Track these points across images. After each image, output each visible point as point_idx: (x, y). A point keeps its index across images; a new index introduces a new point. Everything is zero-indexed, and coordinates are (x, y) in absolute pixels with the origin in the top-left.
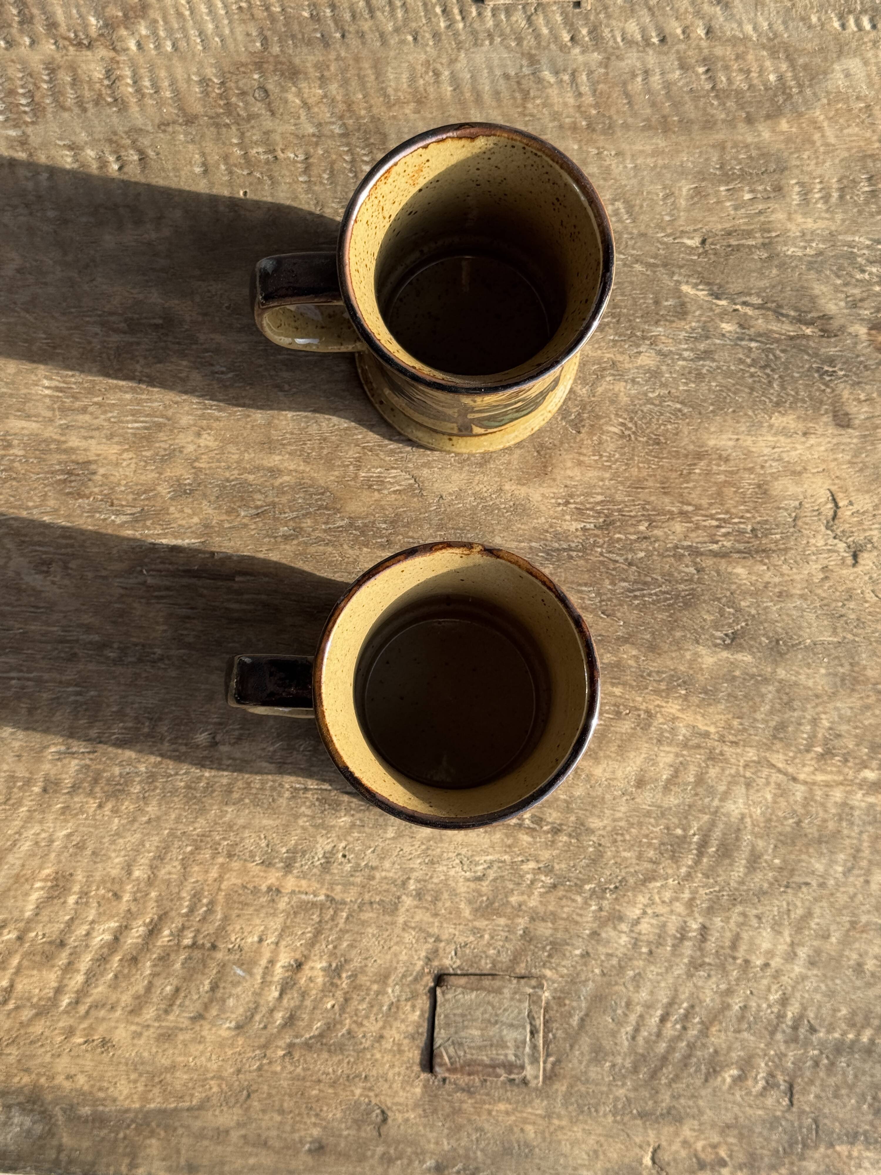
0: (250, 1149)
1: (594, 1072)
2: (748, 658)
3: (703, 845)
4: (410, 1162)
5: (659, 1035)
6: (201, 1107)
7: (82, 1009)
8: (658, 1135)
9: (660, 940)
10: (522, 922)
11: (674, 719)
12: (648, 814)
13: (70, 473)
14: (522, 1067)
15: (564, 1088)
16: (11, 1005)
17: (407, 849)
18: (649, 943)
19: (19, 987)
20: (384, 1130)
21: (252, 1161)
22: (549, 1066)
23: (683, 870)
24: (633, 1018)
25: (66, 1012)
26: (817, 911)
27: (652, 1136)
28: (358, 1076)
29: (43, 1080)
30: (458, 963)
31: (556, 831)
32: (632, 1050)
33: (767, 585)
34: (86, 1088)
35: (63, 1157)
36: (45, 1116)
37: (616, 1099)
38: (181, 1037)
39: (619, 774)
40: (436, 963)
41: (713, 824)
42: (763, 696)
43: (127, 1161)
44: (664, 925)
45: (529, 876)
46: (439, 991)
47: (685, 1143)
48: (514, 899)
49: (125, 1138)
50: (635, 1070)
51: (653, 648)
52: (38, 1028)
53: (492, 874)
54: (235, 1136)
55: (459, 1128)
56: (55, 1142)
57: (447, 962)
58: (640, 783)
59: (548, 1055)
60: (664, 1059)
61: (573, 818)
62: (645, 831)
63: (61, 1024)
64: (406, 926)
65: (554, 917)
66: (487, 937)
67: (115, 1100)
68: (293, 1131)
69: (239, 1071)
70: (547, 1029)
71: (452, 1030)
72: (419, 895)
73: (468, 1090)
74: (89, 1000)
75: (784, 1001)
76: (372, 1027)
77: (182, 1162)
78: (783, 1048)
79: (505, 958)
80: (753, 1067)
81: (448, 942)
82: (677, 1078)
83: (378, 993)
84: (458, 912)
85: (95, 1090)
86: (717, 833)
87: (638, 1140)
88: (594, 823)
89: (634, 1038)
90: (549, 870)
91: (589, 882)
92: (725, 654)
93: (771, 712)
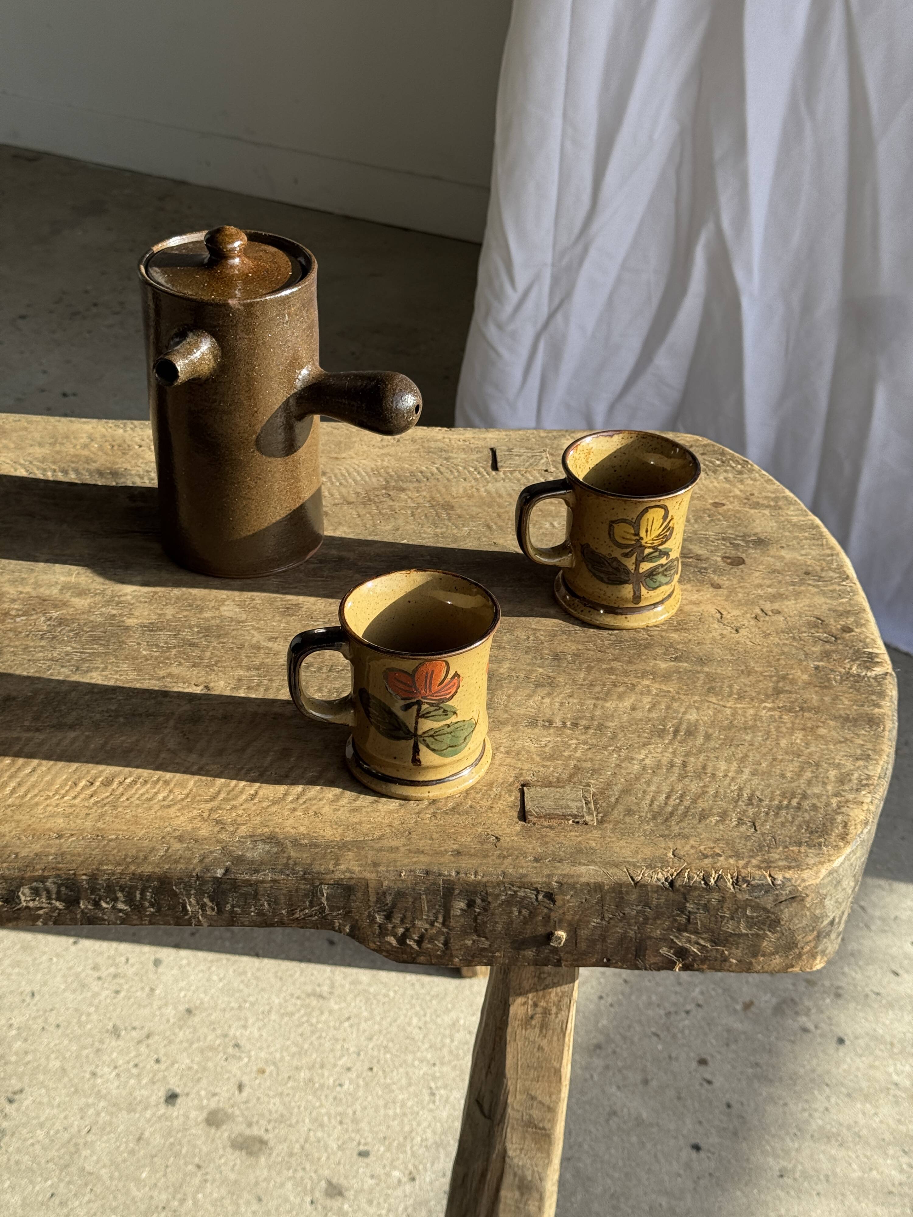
0: (413, 855)
1: (627, 819)
2: (686, 664)
3: (676, 732)
4: (517, 857)
5: (666, 804)
6: (380, 838)
7: (301, 801)
8: (674, 844)
9: (659, 766)
10: (572, 763)
11: (648, 686)
12: (641, 720)
13: (288, 608)
14: (583, 816)
15: (611, 826)
16: (256, 801)
17: (498, 736)
18: (651, 768)
19: (261, 793)
20: (498, 844)
21: (414, 860)
22: (599, 818)
23: (667, 741)
24: (649, 798)
25: (292, 802)
26: (751, 754)
27: (671, 844)
28: (480, 823)
29: (277, 830)
30: (535, 779)
31: (587, 728)
32: (650, 810)
33: (690, 640)
34: (305, 832)
35: (291, 862)
36: (278, 843)
37: (645, 830)
38: (364, 810)
39: (621, 705)
40: (522, 779)
41: (680, 723)
42: (698, 678)
43: (333, 862)
44: (660, 761)
45: (574, 746)
46: (525, 788)
47: (692, 847)
48: (566, 754)
49: (331, 852)
50: (654, 818)
51: (630, 662)
52: (274, 809)
53: (551, 745)
54: (402, 849)
55: (547, 843)
56: (285, 855)
57: (529, 778)
58: (633, 709)
59: (598, 813)
60: (672, 814)
61: (596, 723)
62: (640, 726)
63: (288, 807)
64: (500, 765)
65: (592, 760)
66: (552, 769)
67: (323, 837)
68: (440, 846)
69: (403, 823)
70: (595, 802)
71: (536, 802)
72: (507, 753)
73: (550, 827)
74: (305, 798)
75: (740, 789)
76: (485, 803)
77: (369, 862)
78: (744, 807)
79: (565, 776)
80: (728, 816)
81: (528, 770)
82: (681, 821)
83: (487, 790)
84: (533, 759)
85: (311, 833)
86: (684, 726)
87: (663, 846)
88: (610, 724)
89: (650, 805)
90: (586, 743)
91: (610, 746)
92: (673, 663)
93: (704, 683)
